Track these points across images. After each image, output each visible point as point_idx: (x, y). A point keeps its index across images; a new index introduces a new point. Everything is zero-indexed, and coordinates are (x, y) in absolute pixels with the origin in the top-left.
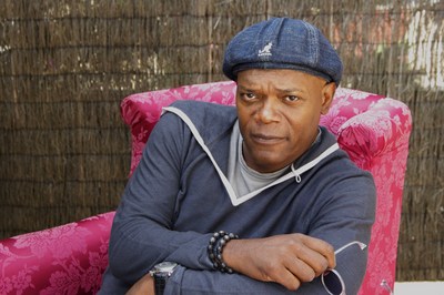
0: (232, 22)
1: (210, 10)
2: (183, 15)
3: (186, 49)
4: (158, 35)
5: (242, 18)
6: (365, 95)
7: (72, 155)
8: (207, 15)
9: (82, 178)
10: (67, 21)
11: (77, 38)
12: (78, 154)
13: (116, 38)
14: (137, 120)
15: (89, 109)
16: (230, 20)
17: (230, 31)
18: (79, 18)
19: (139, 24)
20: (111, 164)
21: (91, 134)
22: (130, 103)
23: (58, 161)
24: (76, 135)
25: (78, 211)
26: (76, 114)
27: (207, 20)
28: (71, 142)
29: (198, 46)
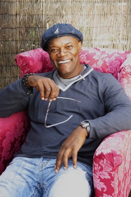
0: (28, 18)
1: (18, 13)
2: (5, 14)
3: (7, 29)
5: (32, 16)
6: (124, 52)
8: (16, 15)
16: (27, 17)
17: (27, 21)
27: (17, 17)
29: (13, 29)
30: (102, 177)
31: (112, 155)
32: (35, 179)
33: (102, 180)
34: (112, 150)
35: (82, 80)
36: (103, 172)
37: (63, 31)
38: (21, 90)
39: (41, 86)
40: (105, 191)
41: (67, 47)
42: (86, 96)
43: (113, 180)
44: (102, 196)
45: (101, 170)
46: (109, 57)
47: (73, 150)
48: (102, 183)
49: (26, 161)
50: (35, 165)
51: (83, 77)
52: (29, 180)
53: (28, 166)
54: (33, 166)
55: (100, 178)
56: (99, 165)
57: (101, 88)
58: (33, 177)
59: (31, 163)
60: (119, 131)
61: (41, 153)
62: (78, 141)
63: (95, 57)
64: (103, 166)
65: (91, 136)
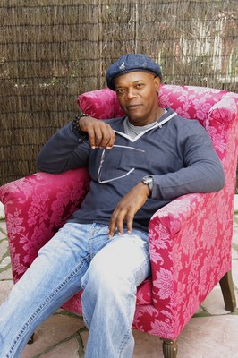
0: (114, 45)
1: (101, 38)
2: (84, 40)
3: (86, 61)
4: (68, 54)
5: (120, 42)
6: (218, 91)
7: (15, 128)
8: (99, 41)
9: (21, 143)
10: (10, 46)
11: (17, 55)
12: (19, 128)
13: (42, 55)
14: (89, 107)
15: (25, 100)
16: (113, 43)
17: (113, 50)
18: (18, 43)
19: (56, 47)
20: (40, 133)
21: (26, 115)
22: (85, 98)
23: (6, 133)
24: (18, 116)
25: (20, 163)
26: (17, 104)
27: (99, 44)
28: (14, 121)
29: (93, 60)
30: (158, 247)
31: (168, 219)
32: (84, 248)
33: (158, 251)
34: (169, 214)
35: (158, 128)
36: (159, 241)
37: (131, 66)
38: (72, 135)
39: (91, 132)
40: (162, 264)
41: (137, 86)
42: (160, 148)
43: (171, 251)
44: (159, 270)
45: (157, 237)
46: (198, 97)
47: (128, 211)
48: (158, 254)
49: (76, 227)
50: (86, 231)
51: (160, 124)
52: (76, 249)
53: (78, 233)
54: (83, 233)
55: (155, 247)
56: (154, 232)
57: (181, 138)
58: (81, 245)
59: (82, 230)
60: (190, 193)
61: (93, 218)
62: (137, 200)
63: (181, 99)
64: (159, 232)
65: (154, 195)
